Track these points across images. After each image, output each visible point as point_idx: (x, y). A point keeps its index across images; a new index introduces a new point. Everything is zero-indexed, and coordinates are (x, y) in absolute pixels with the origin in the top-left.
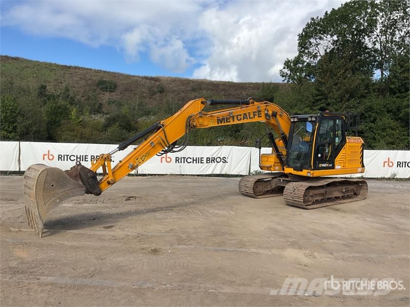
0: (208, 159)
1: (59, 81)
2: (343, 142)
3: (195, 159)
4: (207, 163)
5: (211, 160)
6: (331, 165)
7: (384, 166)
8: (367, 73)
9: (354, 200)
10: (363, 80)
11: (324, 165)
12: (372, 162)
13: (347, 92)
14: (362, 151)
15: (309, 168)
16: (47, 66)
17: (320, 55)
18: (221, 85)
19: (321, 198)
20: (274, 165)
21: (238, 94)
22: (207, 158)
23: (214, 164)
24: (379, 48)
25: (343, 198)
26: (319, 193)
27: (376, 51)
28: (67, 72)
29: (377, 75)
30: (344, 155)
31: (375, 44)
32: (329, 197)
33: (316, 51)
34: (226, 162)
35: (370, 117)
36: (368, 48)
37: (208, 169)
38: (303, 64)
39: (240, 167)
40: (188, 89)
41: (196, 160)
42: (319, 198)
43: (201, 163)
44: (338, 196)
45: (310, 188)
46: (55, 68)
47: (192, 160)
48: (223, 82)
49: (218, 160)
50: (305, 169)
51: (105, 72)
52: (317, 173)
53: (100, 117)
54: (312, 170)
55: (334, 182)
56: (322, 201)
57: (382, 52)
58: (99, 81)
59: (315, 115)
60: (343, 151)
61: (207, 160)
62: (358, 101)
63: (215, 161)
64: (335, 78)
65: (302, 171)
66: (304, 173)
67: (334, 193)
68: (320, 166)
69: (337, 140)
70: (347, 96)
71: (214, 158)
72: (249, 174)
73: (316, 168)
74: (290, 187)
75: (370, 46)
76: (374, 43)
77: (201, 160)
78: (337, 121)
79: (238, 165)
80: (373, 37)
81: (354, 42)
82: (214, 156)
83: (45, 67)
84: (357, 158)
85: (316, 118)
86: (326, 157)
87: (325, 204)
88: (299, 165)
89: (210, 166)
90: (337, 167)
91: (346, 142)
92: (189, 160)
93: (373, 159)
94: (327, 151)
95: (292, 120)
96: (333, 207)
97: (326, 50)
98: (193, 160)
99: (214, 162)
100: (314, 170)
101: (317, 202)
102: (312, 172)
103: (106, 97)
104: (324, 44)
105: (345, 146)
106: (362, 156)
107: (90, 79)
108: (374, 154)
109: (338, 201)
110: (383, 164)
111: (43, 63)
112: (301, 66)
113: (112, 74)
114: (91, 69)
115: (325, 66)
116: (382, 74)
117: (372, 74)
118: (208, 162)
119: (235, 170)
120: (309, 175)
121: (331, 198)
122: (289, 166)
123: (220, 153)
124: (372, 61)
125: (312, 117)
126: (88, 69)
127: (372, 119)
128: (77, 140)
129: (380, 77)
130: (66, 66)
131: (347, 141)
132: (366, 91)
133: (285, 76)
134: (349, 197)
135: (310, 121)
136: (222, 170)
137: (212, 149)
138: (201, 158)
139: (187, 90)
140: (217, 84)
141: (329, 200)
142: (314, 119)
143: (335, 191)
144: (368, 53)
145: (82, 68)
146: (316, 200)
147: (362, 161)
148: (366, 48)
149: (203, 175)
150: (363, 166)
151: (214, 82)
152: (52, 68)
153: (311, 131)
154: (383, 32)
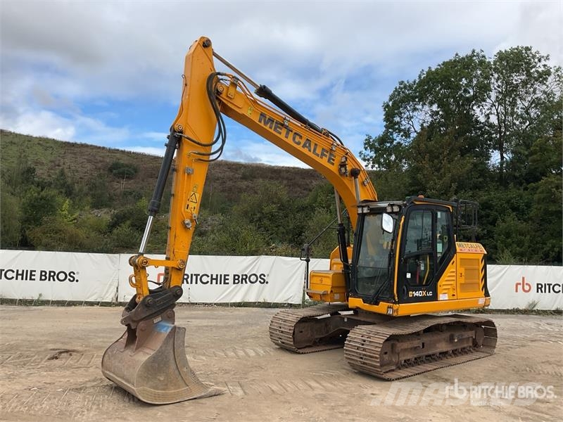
0: (237, 277)
1: (57, 163)
2: (450, 251)
3: (214, 277)
4: (234, 283)
5: (240, 279)
6: (430, 294)
7: (517, 291)
8: (481, 155)
9: (474, 357)
10: (475, 165)
11: (417, 294)
12: (497, 283)
13: (453, 180)
14: (485, 268)
15: (390, 299)
16: (41, 142)
17: (416, 131)
18: (284, 171)
19: (416, 356)
20: (332, 291)
21: (307, 185)
22: (235, 276)
23: (246, 286)
24: (496, 122)
25: (455, 353)
26: (410, 346)
27: (491, 126)
28: (69, 151)
29: (495, 158)
30: (454, 274)
31: (489, 118)
32: (430, 353)
33: (408, 126)
34: (264, 282)
35: (488, 216)
36: (481, 123)
37: (235, 295)
38: (392, 143)
39: (288, 290)
40: (237, 176)
41: (216, 279)
42: (411, 356)
43: (225, 283)
44: (445, 350)
45: (392, 338)
46: (53, 145)
47: (209, 279)
48: (286, 167)
49: (253, 279)
50: (384, 301)
51: (123, 152)
52: (405, 309)
53: (105, 213)
54: (395, 303)
55: (438, 325)
56: (418, 361)
57: (500, 127)
58: (113, 164)
59: (400, 202)
60: (450, 268)
61: (235, 279)
62: (470, 193)
63: (247, 280)
64: (436, 161)
65: (377, 303)
66: (382, 308)
67: (437, 345)
68: (411, 296)
69: (440, 248)
70: (454, 186)
71: (246, 275)
72: (303, 302)
73: (403, 298)
74: (356, 335)
75: (482, 119)
76: (488, 116)
77: (225, 279)
78: (439, 213)
79: (283, 288)
80: (486, 108)
81: (460, 113)
82: (246, 273)
83: (39, 144)
84: (476, 281)
85: (400, 207)
86: (421, 279)
87: (422, 368)
88: (372, 292)
89: (240, 289)
90: (442, 297)
91: (455, 252)
92: (205, 279)
93: (499, 279)
94: (422, 268)
95: (360, 211)
96: (436, 373)
97: (422, 125)
98: (212, 279)
99: (246, 282)
100: (399, 303)
101: (408, 364)
102: (396, 306)
103: (122, 186)
104: (420, 117)
105: (454, 259)
106: (485, 277)
107: (101, 161)
108: (501, 271)
109: (445, 361)
110: (515, 286)
111: (36, 138)
112: (388, 145)
113: (133, 155)
114: (104, 148)
115: (422, 146)
116: (502, 158)
117: (488, 158)
118: (237, 281)
119: (280, 295)
120: (390, 312)
121: (433, 355)
122: (356, 295)
123: (256, 267)
124: (486, 140)
125: (392, 206)
126: (100, 148)
127: (491, 219)
128: (64, 245)
129: (500, 161)
130: (69, 143)
131: (458, 251)
132: (480, 180)
133: (368, 160)
134: (464, 351)
135: (389, 213)
136: (259, 295)
137: (243, 261)
138: (225, 276)
139: (236, 178)
140: (277, 170)
141: (431, 358)
142: (396, 209)
143: (439, 341)
144: (480, 129)
145: (91, 146)
146: (405, 361)
147: (485, 286)
148: (477, 121)
149: (226, 305)
150: (487, 294)
151: (274, 167)
152: (48, 145)
153: (391, 231)
154: (500, 101)
